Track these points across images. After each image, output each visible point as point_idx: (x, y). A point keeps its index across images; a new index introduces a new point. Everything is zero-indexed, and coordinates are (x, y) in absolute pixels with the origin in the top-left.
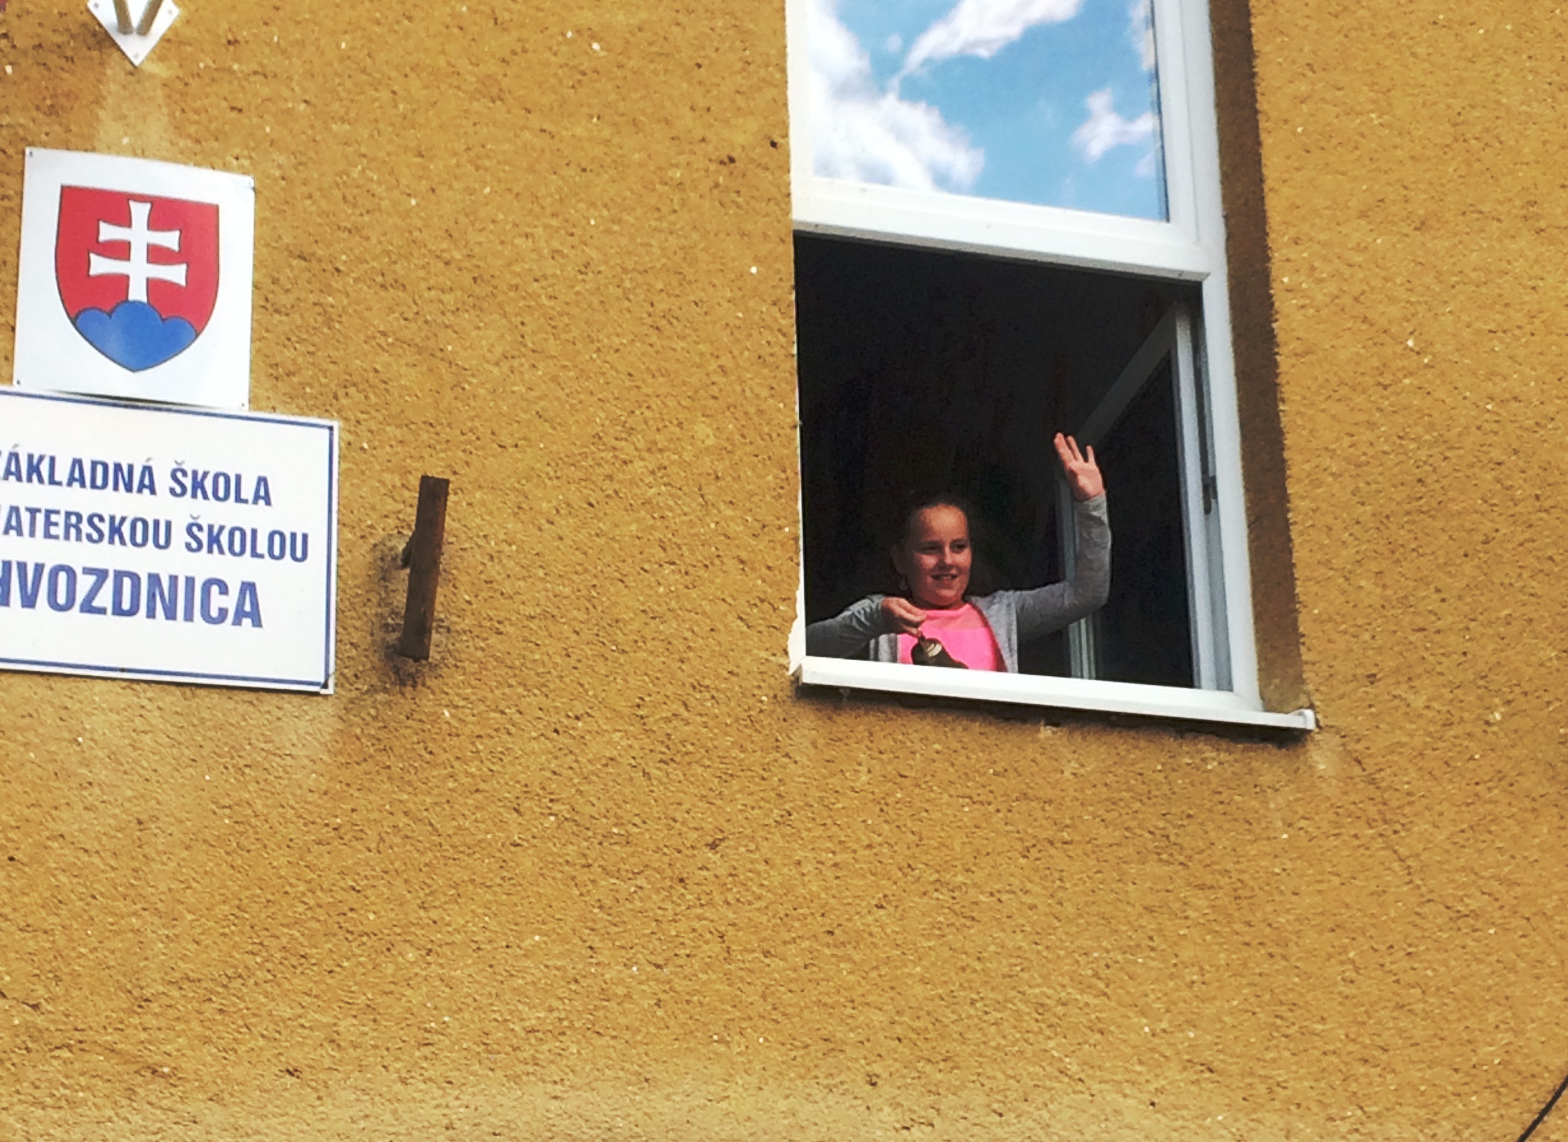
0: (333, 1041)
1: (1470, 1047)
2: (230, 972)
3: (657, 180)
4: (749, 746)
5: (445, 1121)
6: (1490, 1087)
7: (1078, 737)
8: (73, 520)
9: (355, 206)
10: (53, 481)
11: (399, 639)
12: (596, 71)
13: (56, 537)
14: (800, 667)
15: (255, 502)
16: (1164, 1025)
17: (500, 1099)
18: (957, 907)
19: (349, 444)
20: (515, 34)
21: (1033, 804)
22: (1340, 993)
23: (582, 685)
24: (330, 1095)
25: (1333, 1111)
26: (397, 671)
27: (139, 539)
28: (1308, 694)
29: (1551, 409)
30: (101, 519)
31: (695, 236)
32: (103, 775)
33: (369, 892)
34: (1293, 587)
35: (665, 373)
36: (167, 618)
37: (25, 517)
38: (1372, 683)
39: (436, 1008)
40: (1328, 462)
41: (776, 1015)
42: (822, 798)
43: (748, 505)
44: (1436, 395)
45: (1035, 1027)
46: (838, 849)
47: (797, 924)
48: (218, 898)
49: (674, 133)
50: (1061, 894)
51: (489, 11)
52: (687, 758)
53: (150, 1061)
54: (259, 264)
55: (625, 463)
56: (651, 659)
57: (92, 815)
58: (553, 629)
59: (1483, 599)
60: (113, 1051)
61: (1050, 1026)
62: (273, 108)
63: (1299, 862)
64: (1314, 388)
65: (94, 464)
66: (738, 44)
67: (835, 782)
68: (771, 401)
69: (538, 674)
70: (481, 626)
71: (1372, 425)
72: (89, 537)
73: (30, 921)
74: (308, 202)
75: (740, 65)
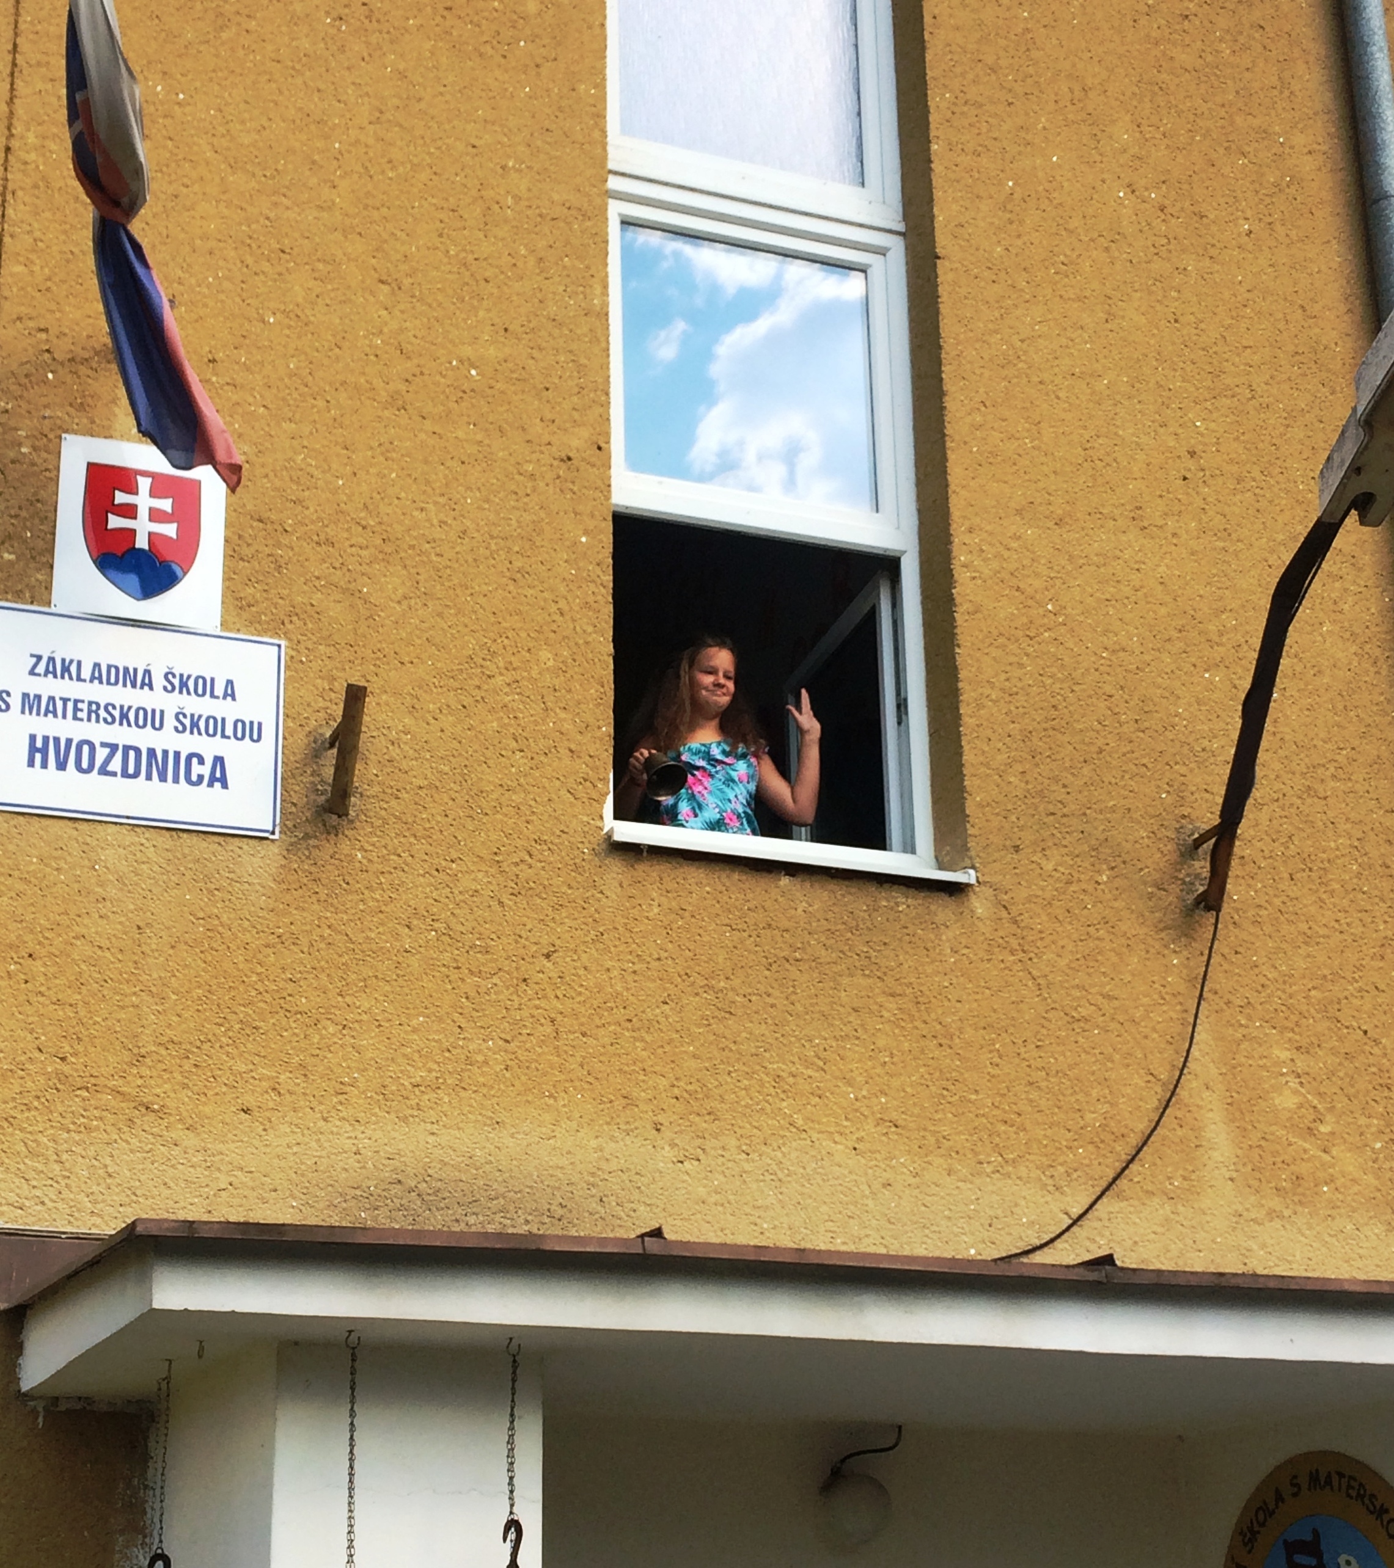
0: (274, 1089)
1: (1079, 1114)
2: (202, 1038)
3: (515, 471)
4: (574, 884)
5: (354, 1149)
6: (1092, 1143)
7: (808, 885)
8: (94, 707)
9: (298, 483)
10: (79, 679)
11: (327, 801)
12: (473, 390)
13: (81, 720)
14: (612, 829)
15: (224, 698)
16: (864, 1093)
17: (393, 1134)
18: (719, 1005)
19: (292, 657)
20: (415, 361)
21: (776, 932)
22: (989, 1073)
23: (455, 837)
24: (272, 1128)
25: (982, 1157)
26: (325, 825)
27: (141, 723)
28: (971, 858)
29: (1147, 657)
30: (114, 707)
31: (542, 514)
32: (112, 892)
33: (302, 983)
34: (963, 780)
35: (519, 613)
36: (161, 781)
37: (59, 705)
38: (1017, 851)
39: (349, 1067)
40: (987, 691)
41: (590, 1079)
42: (626, 924)
43: (577, 711)
44: (1067, 645)
45: (772, 1091)
46: (636, 960)
47: (606, 1014)
48: (195, 984)
49: (529, 438)
50: (793, 997)
51: (396, 343)
52: (530, 892)
53: (145, 1100)
54: (228, 525)
55: (489, 677)
56: (505, 819)
57: (105, 922)
58: (436, 795)
59: (1096, 793)
60: (118, 1092)
61: (784, 1092)
62: (240, 411)
63: (962, 979)
64: (980, 637)
65: (109, 667)
66: (575, 374)
67: (635, 912)
68: (594, 635)
69: (425, 829)
70: (384, 792)
71: (1021, 666)
72: (105, 720)
73: (60, 997)
74: (265, 480)
75: (576, 390)
